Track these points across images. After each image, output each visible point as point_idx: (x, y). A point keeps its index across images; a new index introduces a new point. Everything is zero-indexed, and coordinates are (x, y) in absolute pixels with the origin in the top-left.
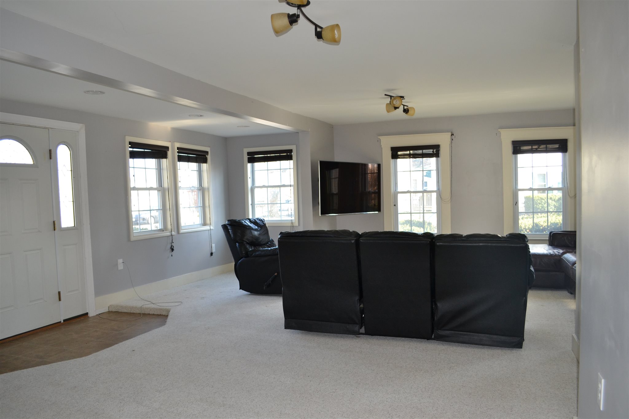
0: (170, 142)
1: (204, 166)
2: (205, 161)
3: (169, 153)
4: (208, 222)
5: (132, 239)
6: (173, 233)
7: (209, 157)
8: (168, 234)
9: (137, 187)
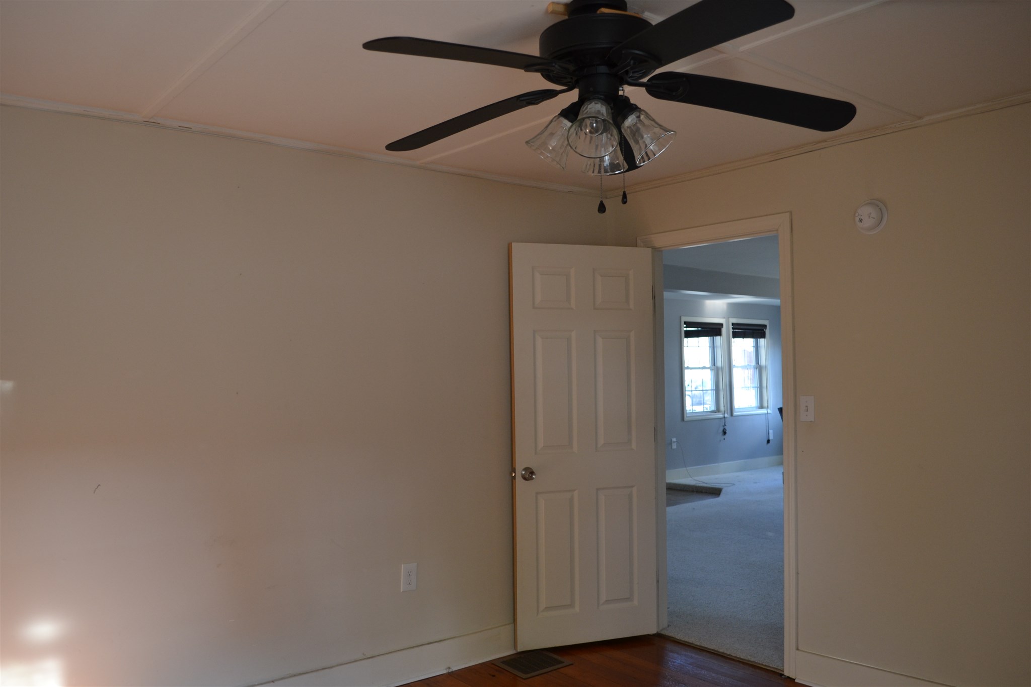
0: (724, 318)
1: (762, 341)
2: (763, 336)
3: (724, 330)
4: (765, 404)
5: (686, 419)
6: (726, 415)
7: (767, 331)
8: (720, 415)
9: (690, 367)
